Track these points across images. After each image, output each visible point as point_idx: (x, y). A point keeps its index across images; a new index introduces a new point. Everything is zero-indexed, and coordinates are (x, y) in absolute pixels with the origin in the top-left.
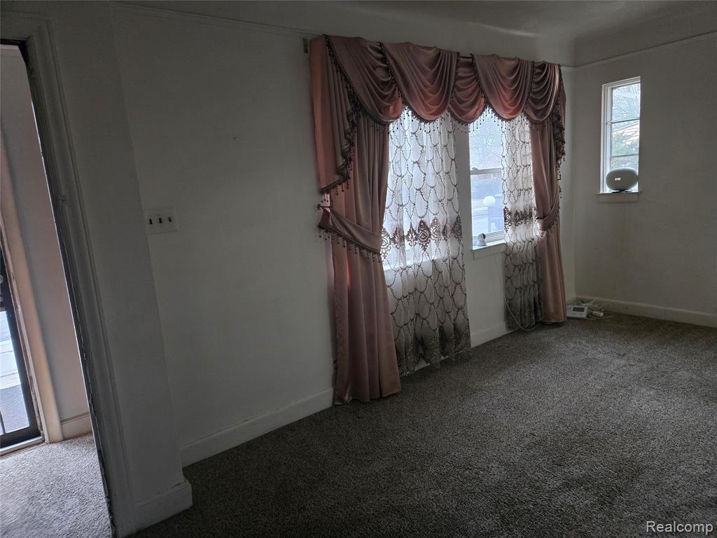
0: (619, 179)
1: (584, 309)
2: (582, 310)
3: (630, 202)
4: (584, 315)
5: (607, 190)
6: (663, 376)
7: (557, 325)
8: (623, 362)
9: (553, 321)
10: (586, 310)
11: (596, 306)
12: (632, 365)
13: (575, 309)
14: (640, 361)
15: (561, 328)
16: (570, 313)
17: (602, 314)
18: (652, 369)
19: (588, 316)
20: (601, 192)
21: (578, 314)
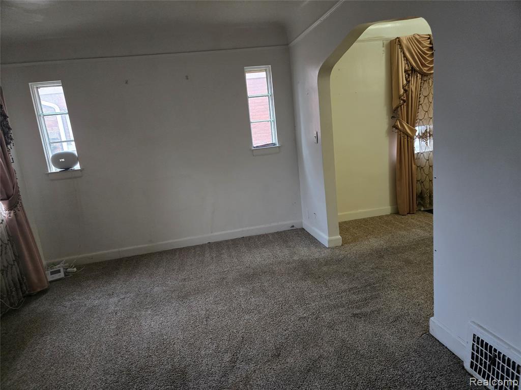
0: (63, 160)
1: (60, 270)
2: (59, 271)
3: (75, 178)
4: (62, 275)
5: (53, 169)
6: (147, 296)
7: (44, 292)
8: (115, 299)
9: (39, 290)
10: (62, 270)
11: (67, 264)
12: (124, 298)
13: (52, 273)
14: (126, 293)
15: (48, 294)
16: (51, 278)
17: (75, 269)
18: (138, 295)
19: (65, 275)
20: (49, 172)
21: (57, 276)
